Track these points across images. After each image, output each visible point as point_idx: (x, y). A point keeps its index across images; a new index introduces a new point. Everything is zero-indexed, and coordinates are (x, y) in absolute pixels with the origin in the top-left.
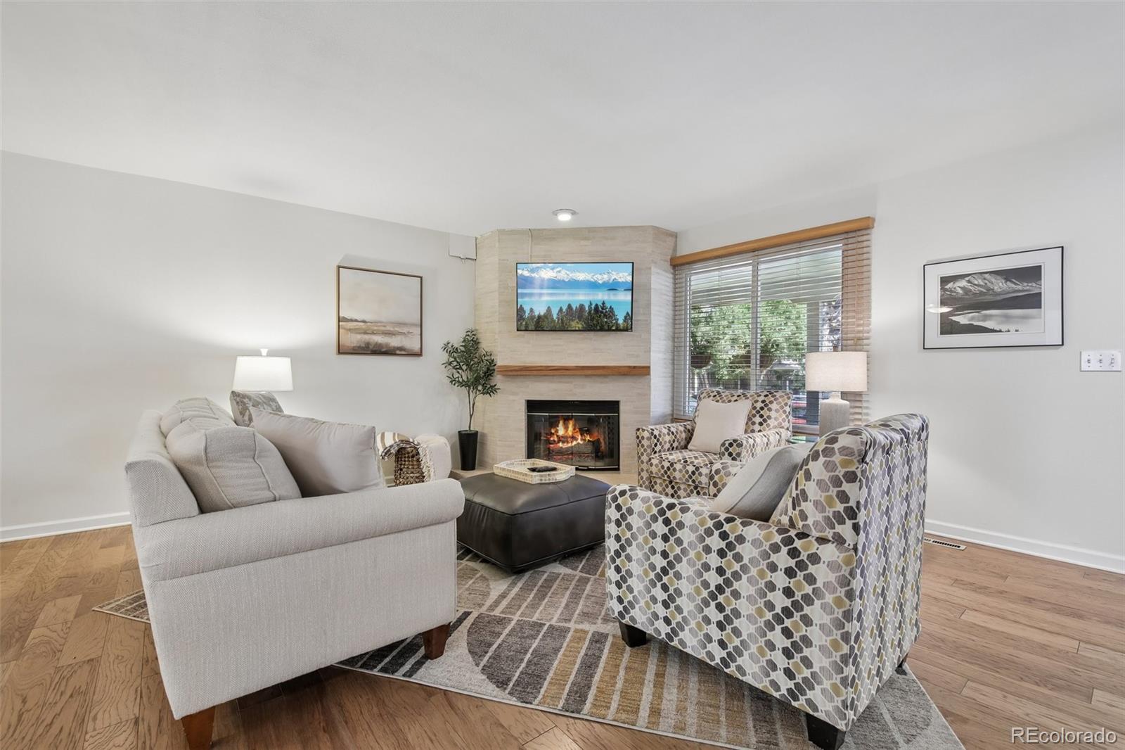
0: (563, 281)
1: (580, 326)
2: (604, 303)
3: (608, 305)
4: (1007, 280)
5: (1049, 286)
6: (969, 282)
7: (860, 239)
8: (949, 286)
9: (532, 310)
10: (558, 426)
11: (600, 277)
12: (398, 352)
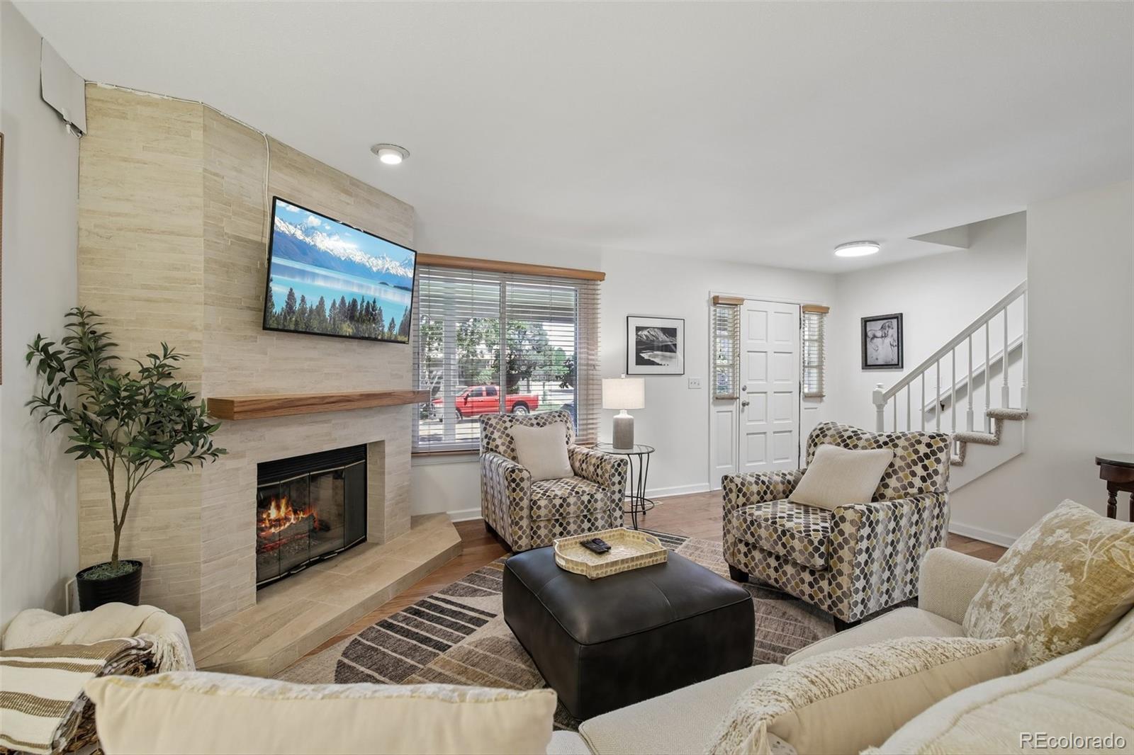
0: (339, 258)
1: (350, 330)
2: (374, 302)
3: (378, 305)
5: (680, 342)
6: (648, 332)
7: (593, 286)
8: (640, 333)
9: (303, 299)
10: (270, 509)
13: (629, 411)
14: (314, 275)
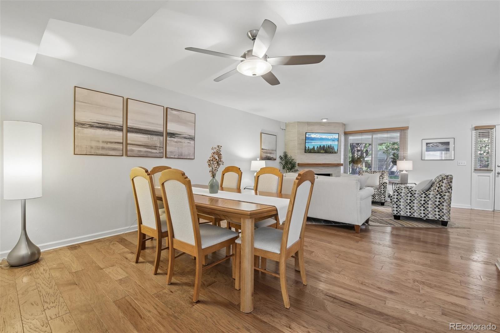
0: (318, 138)
1: (323, 152)
2: (331, 145)
3: (332, 146)
4: (442, 144)
5: (451, 146)
6: (433, 144)
7: (405, 132)
8: (428, 145)
9: (309, 147)
11: (330, 137)
12: (272, 159)
13: (406, 171)
14: (311, 142)
